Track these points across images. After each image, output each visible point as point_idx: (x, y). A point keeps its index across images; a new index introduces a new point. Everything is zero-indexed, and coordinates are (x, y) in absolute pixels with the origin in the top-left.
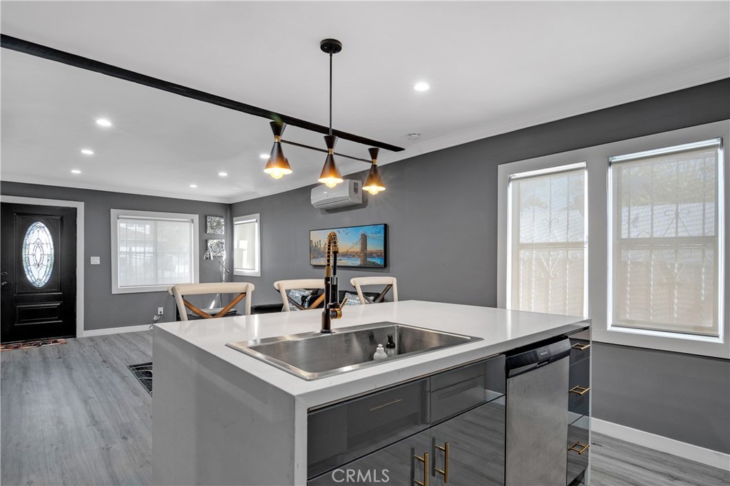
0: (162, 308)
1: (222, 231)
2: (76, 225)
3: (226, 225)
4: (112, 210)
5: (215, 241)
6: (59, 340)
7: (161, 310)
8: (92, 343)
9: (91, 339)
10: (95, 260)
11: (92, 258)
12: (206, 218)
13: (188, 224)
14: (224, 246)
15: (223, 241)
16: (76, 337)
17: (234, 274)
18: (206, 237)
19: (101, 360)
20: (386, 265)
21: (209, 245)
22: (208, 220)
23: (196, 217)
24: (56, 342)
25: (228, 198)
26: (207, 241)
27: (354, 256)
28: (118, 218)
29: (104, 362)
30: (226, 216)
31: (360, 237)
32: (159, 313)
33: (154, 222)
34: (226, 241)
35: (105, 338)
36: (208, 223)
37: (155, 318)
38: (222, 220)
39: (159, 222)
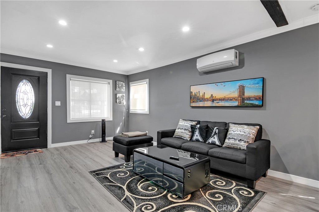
0: (94, 131)
1: (124, 89)
2: (47, 83)
3: (125, 87)
4: (67, 75)
5: (121, 95)
6: (38, 150)
7: (93, 131)
8: (58, 152)
9: (57, 149)
10: (58, 103)
11: (56, 102)
12: (116, 82)
13: (107, 85)
14: (124, 97)
15: (124, 95)
16: (47, 148)
17: (130, 112)
18: (116, 92)
19: (68, 166)
20: (262, 105)
21: (117, 97)
22: (117, 83)
23: (111, 81)
24: (36, 151)
25: (127, 72)
26: (116, 94)
27: (231, 100)
28: (71, 80)
29: (71, 167)
30: (126, 81)
31: (238, 87)
32: (92, 134)
33: (89, 83)
34: (125, 95)
35: (65, 148)
36: (117, 85)
37: (91, 136)
38: (124, 84)
39: (92, 83)
